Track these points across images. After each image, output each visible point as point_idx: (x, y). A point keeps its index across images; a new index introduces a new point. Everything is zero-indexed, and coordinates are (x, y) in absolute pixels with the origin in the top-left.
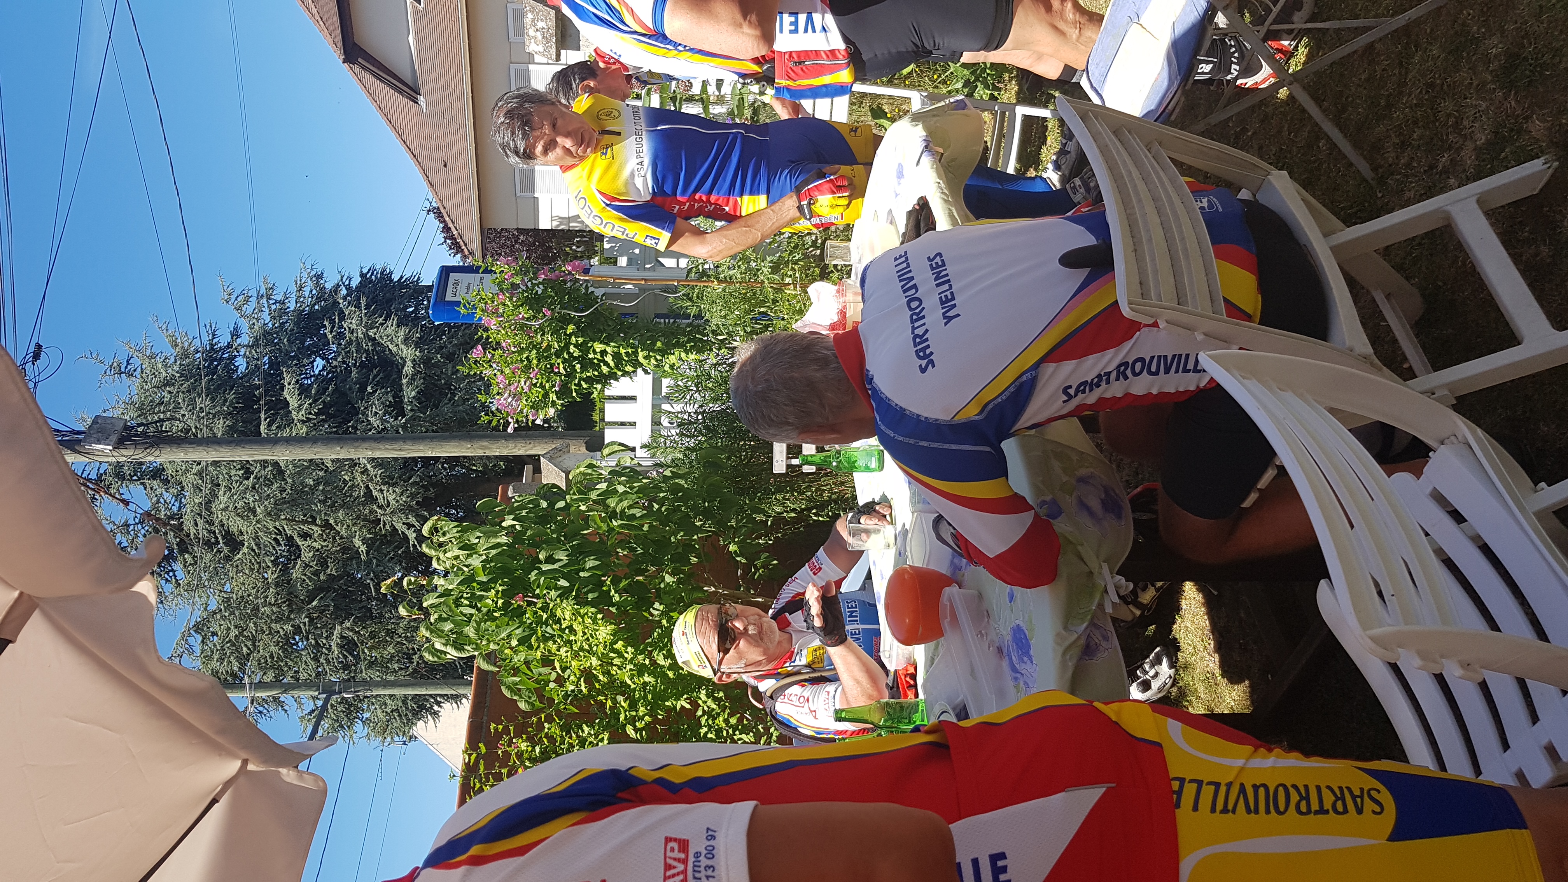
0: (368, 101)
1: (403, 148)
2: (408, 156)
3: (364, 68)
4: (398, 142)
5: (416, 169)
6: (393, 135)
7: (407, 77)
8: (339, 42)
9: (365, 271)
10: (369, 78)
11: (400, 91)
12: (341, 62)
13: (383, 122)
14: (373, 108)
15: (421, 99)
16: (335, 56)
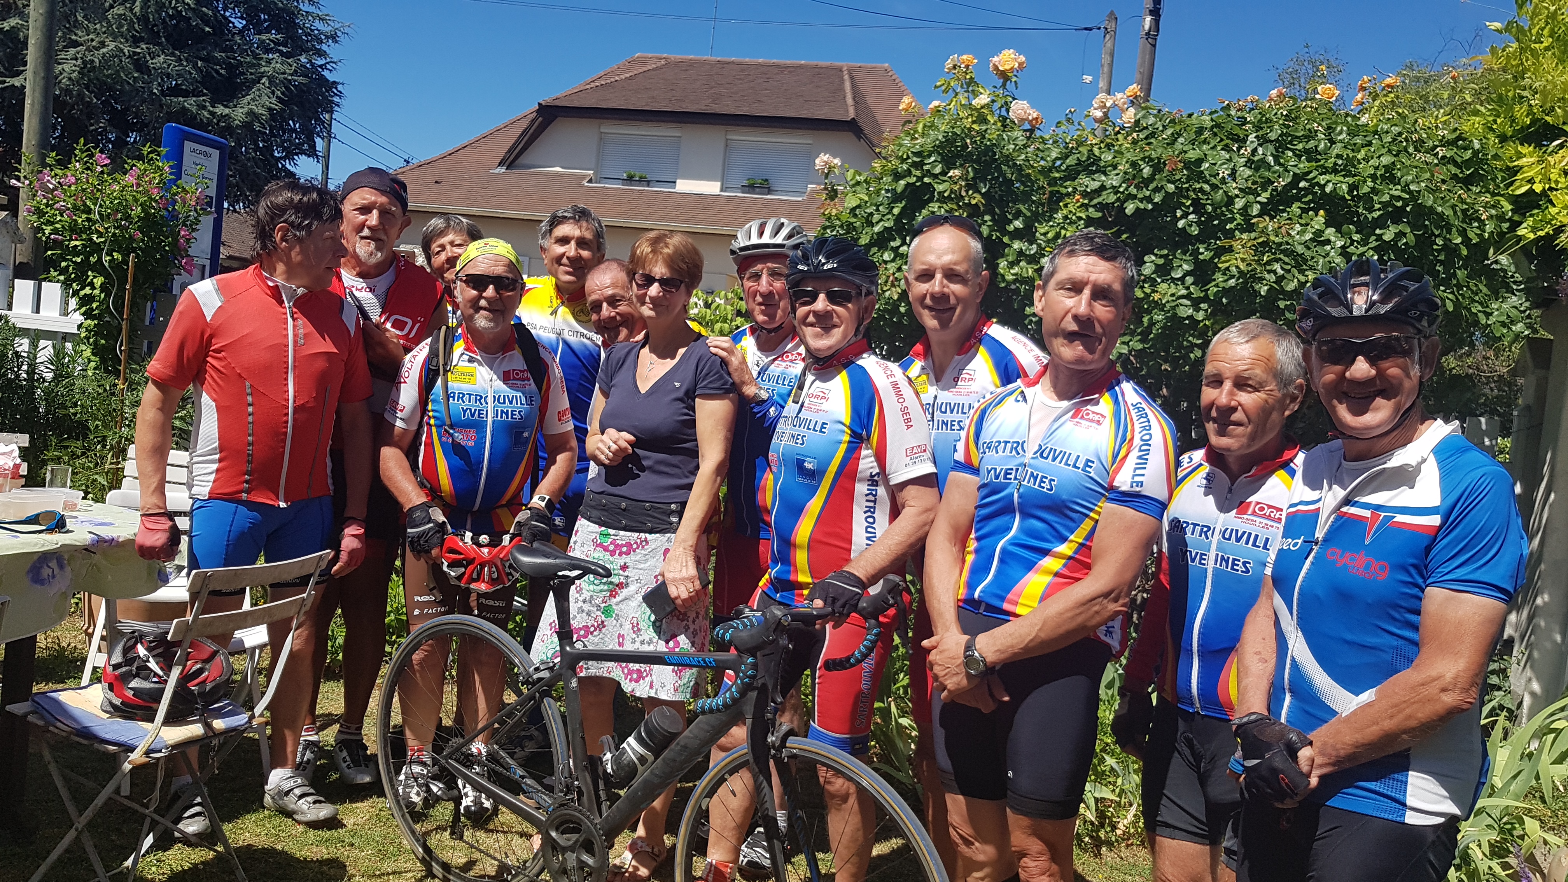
0: (506, 121)
1: (458, 145)
2: (450, 149)
3: (533, 121)
4: (465, 142)
5: (436, 155)
6: (473, 138)
7: (523, 160)
8: (558, 103)
9: (340, 87)
10: (525, 124)
11: (510, 151)
12: (541, 101)
13: (485, 131)
14: (500, 124)
15: (503, 170)
16: (546, 98)
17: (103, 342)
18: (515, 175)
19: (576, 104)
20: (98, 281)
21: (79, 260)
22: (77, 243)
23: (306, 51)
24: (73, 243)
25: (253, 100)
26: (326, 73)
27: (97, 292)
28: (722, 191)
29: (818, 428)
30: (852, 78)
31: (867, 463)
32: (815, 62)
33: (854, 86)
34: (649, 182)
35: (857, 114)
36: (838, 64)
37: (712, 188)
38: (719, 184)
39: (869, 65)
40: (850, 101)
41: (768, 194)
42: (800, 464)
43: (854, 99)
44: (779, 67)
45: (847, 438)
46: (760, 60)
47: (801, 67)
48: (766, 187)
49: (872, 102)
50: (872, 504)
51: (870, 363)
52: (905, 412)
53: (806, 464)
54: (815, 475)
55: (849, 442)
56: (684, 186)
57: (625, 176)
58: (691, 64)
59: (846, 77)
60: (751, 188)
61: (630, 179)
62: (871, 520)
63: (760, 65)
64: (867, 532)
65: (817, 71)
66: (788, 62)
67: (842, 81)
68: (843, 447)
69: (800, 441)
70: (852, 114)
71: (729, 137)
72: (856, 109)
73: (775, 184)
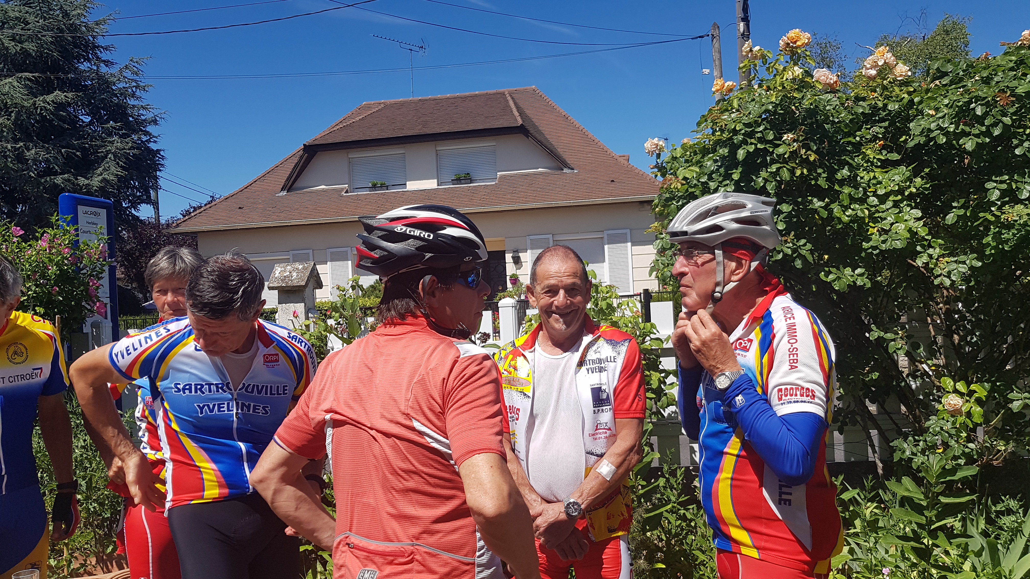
0: (281, 159)
1: (251, 181)
2: (245, 184)
3: (301, 157)
4: (255, 178)
5: (237, 189)
6: (260, 175)
7: (297, 185)
8: (317, 142)
9: (162, 153)
10: (296, 160)
11: (288, 179)
12: (305, 143)
13: (268, 169)
14: (277, 162)
15: (285, 193)
16: (309, 139)
18: (294, 196)
19: (330, 141)
23: (135, 131)
25: (105, 169)
26: (151, 145)
28: (438, 185)
30: (512, 98)
32: (485, 92)
33: (515, 104)
34: (387, 186)
35: (523, 121)
36: (501, 90)
37: (431, 184)
38: (435, 181)
39: (522, 88)
40: (516, 114)
41: (471, 183)
43: (518, 111)
44: (461, 98)
46: (448, 95)
47: (476, 96)
48: (468, 179)
49: (528, 112)
56: (412, 186)
57: (370, 185)
58: (402, 105)
59: (509, 98)
60: (458, 180)
61: (374, 187)
63: (448, 98)
65: (488, 97)
66: (467, 94)
67: (507, 101)
70: (520, 122)
71: (438, 148)
72: (521, 118)
73: (474, 176)
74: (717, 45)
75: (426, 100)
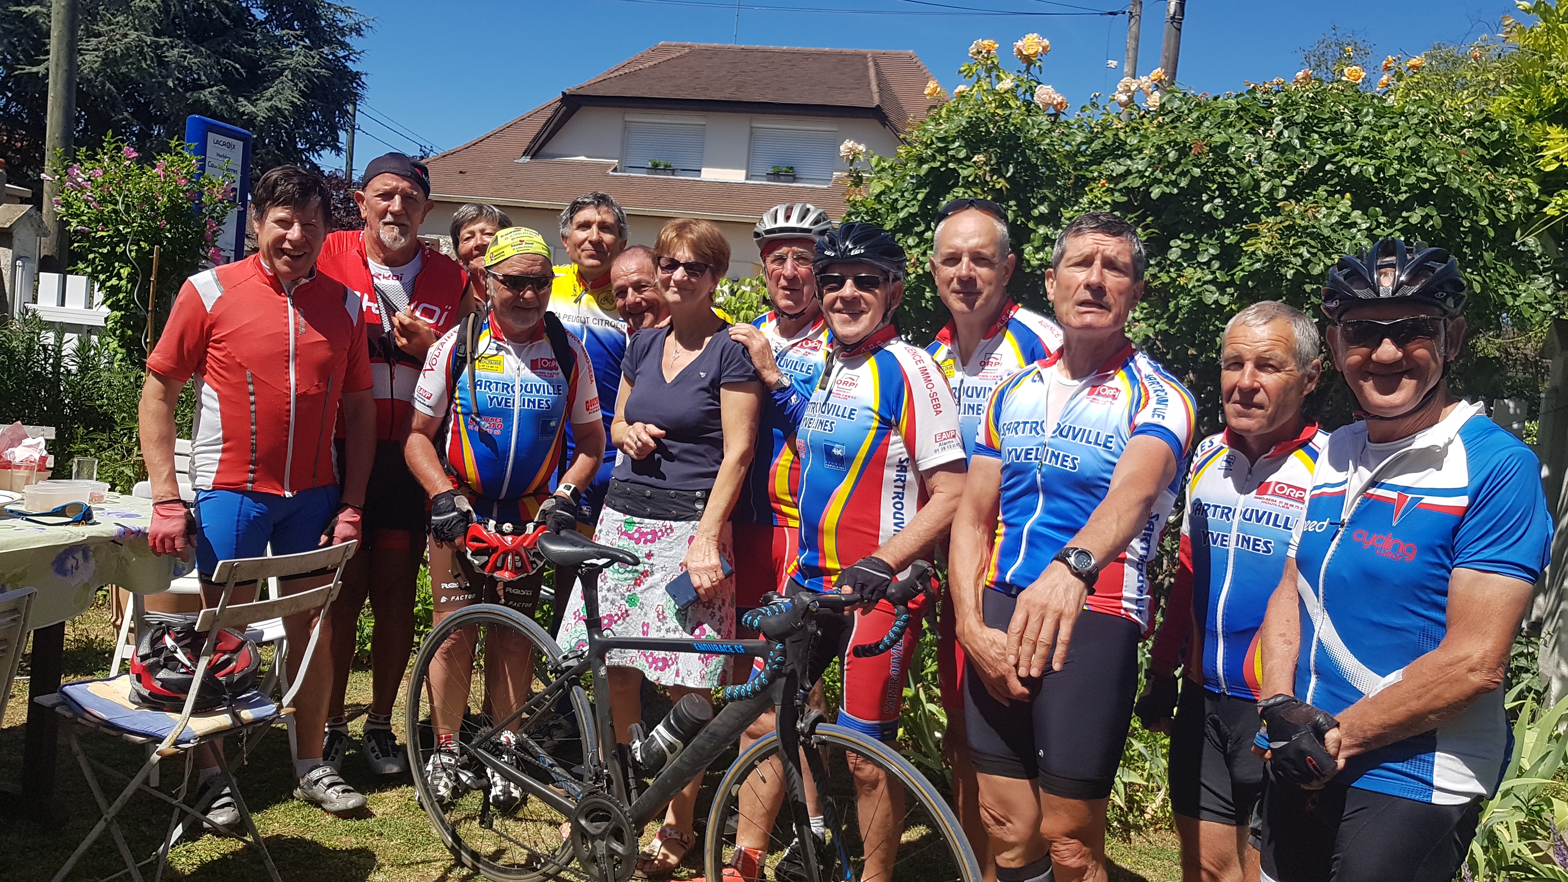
0: (530, 110)
1: (482, 135)
2: (475, 139)
3: (557, 110)
4: (489, 132)
5: (460, 145)
6: (496, 128)
7: (548, 149)
8: (581, 92)
9: (363, 77)
10: (549, 113)
11: (535, 140)
12: (565, 90)
13: (509, 121)
14: (524, 113)
15: (527, 159)
16: (571, 86)
17: (130, 332)
18: (540, 165)
19: (600, 93)
20: (125, 272)
21: (105, 251)
22: (104, 234)
23: (329, 43)
24: (99, 234)
25: (278, 92)
26: (349, 64)
27: (123, 282)
28: (747, 179)
29: (846, 414)
30: (876, 65)
31: (896, 448)
32: (839, 50)
33: (878, 73)
34: (673, 170)
35: (882, 101)
36: (863, 50)
37: (737, 176)
38: (744, 172)
39: (893, 51)
40: (874, 87)
41: (793, 182)
42: (828, 452)
43: (878, 86)
44: (803, 54)
45: (876, 424)
46: (785, 48)
47: (825, 54)
48: (791, 175)
49: (896, 88)
50: (900, 490)
51: (898, 348)
52: (934, 397)
53: (834, 451)
54: (845, 461)
55: (878, 428)
56: (709, 174)
57: (650, 165)
58: (715, 52)
59: (871, 64)
60: (776, 175)
61: (655, 168)
62: (899, 506)
63: (784, 52)
64: (895, 518)
65: (841, 58)
66: (813, 49)
67: (867, 68)
68: (872, 433)
69: (828, 428)
70: (876, 101)
71: (754, 125)
72: (880, 97)
73: (800, 172)
74: (1134, 29)
75: (752, 51)
